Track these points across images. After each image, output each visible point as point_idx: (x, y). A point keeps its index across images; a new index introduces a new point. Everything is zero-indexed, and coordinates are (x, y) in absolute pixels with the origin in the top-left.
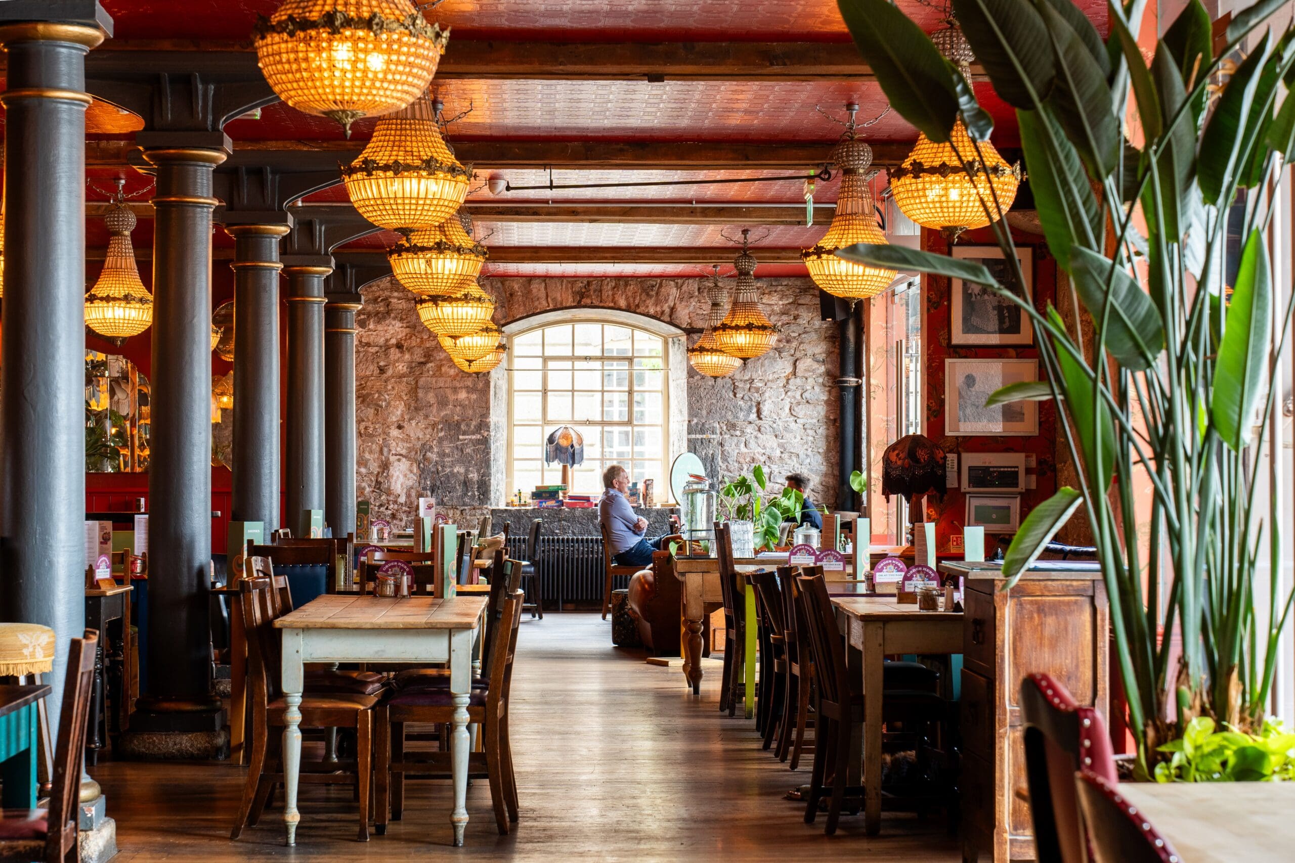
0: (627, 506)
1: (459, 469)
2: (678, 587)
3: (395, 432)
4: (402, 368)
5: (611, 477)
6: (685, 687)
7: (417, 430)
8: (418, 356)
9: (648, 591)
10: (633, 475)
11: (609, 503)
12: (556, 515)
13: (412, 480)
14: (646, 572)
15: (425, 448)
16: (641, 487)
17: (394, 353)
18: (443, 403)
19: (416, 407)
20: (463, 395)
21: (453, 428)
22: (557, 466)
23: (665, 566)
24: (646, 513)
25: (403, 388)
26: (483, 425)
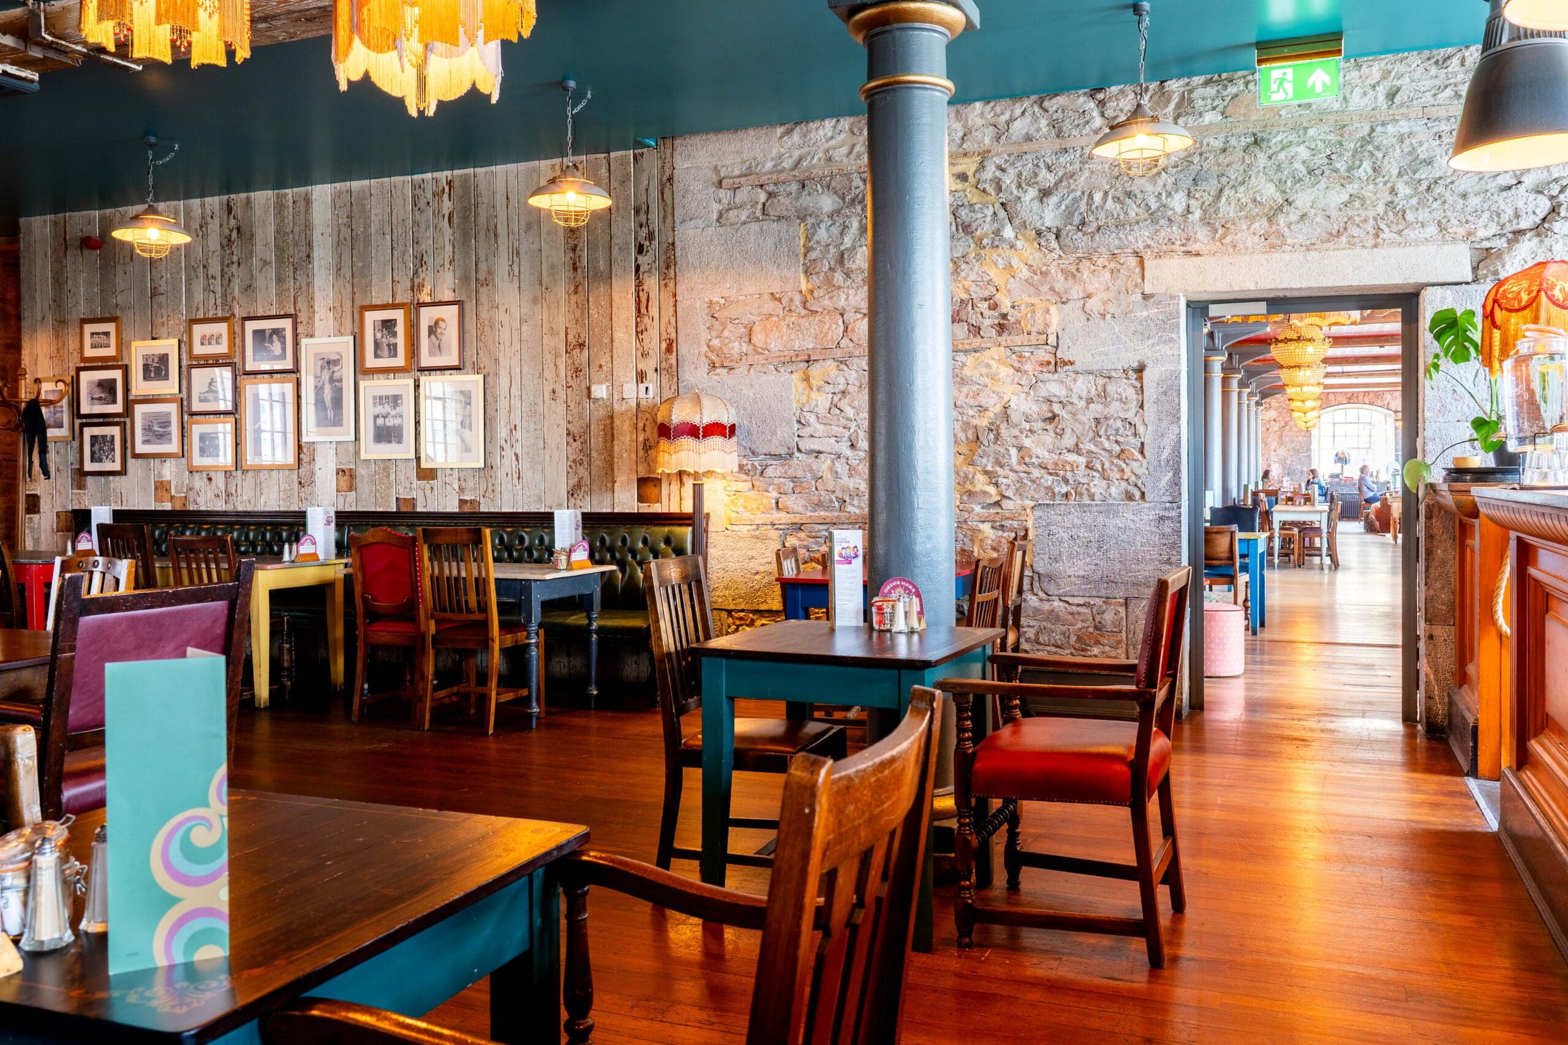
0: (1369, 479)
1: (1299, 467)
2: (1389, 507)
3: (1273, 453)
4: (1276, 428)
5: (1363, 470)
6: (1393, 542)
7: (1282, 452)
8: (1282, 424)
9: (1378, 512)
10: (1372, 468)
11: (1361, 479)
12: (1339, 484)
13: (1280, 471)
14: (1378, 504)
15: (1285, 459)
16: (1375, 474)
17: (1273, 423)
18: (1292, 442)
19: (1281, 443)
20: (1300, 438)
21: (1297, 451)
22: (1339, 465)
23: (1384, 502)
24: (1377, 483)
25: (1276, 436)
26: (1309, 450)
